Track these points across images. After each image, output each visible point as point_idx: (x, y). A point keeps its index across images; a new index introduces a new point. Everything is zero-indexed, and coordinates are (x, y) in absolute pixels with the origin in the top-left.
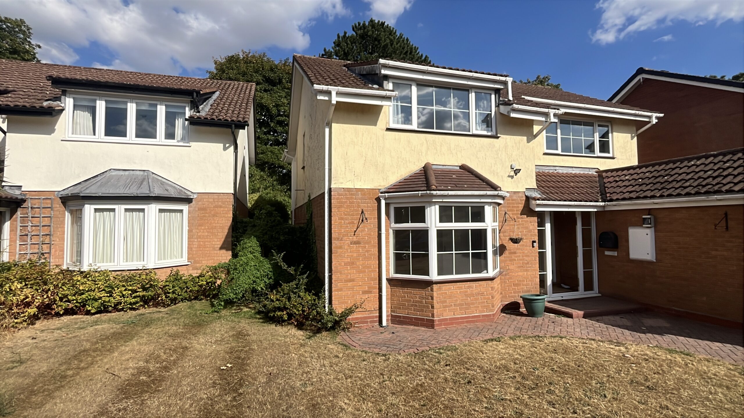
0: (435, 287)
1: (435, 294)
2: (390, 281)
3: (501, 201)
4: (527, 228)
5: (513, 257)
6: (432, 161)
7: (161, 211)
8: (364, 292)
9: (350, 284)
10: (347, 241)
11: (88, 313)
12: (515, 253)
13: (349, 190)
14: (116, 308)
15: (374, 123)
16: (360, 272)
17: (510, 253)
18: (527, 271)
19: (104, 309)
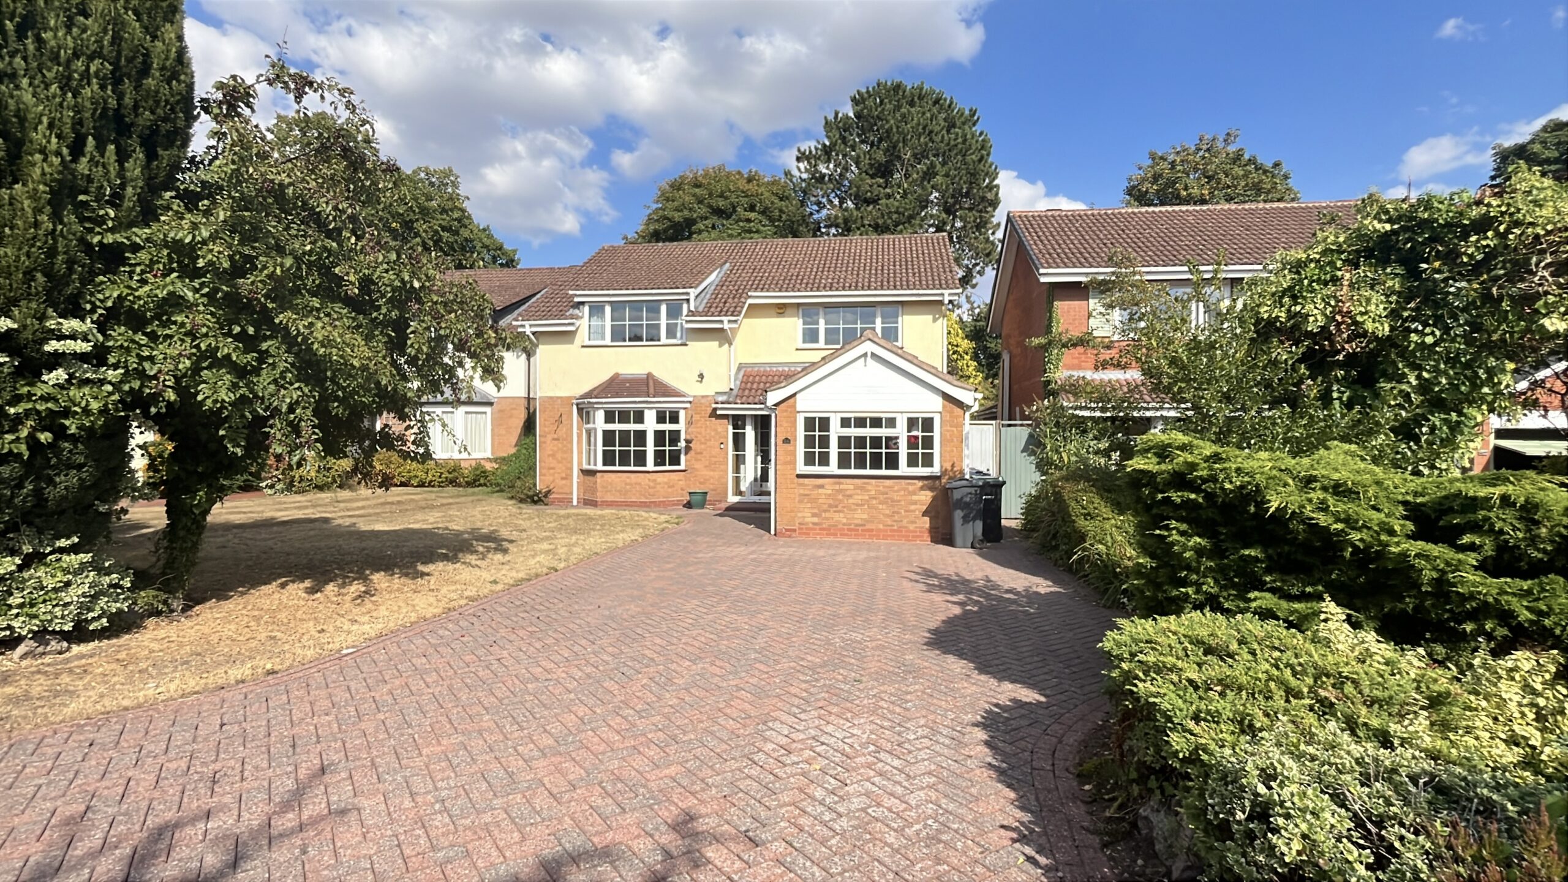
0: (598, 475)
1: (599, 481)
2: (582, 471)
3: (688, 405)
4: (715, 430)
5: (699, 457)
6: (621, 371)
7: (467, 413)
8: (563, 479)
9: (552, 471)
10: (549, 437)
11: (412, 486)
12: (701, 453)
13: (551, 398)
14: (430, 484)
15: (572, 342)
16: (559, 462)
17: (697, 453)
18: (714, 470)
19: (422, 485)
